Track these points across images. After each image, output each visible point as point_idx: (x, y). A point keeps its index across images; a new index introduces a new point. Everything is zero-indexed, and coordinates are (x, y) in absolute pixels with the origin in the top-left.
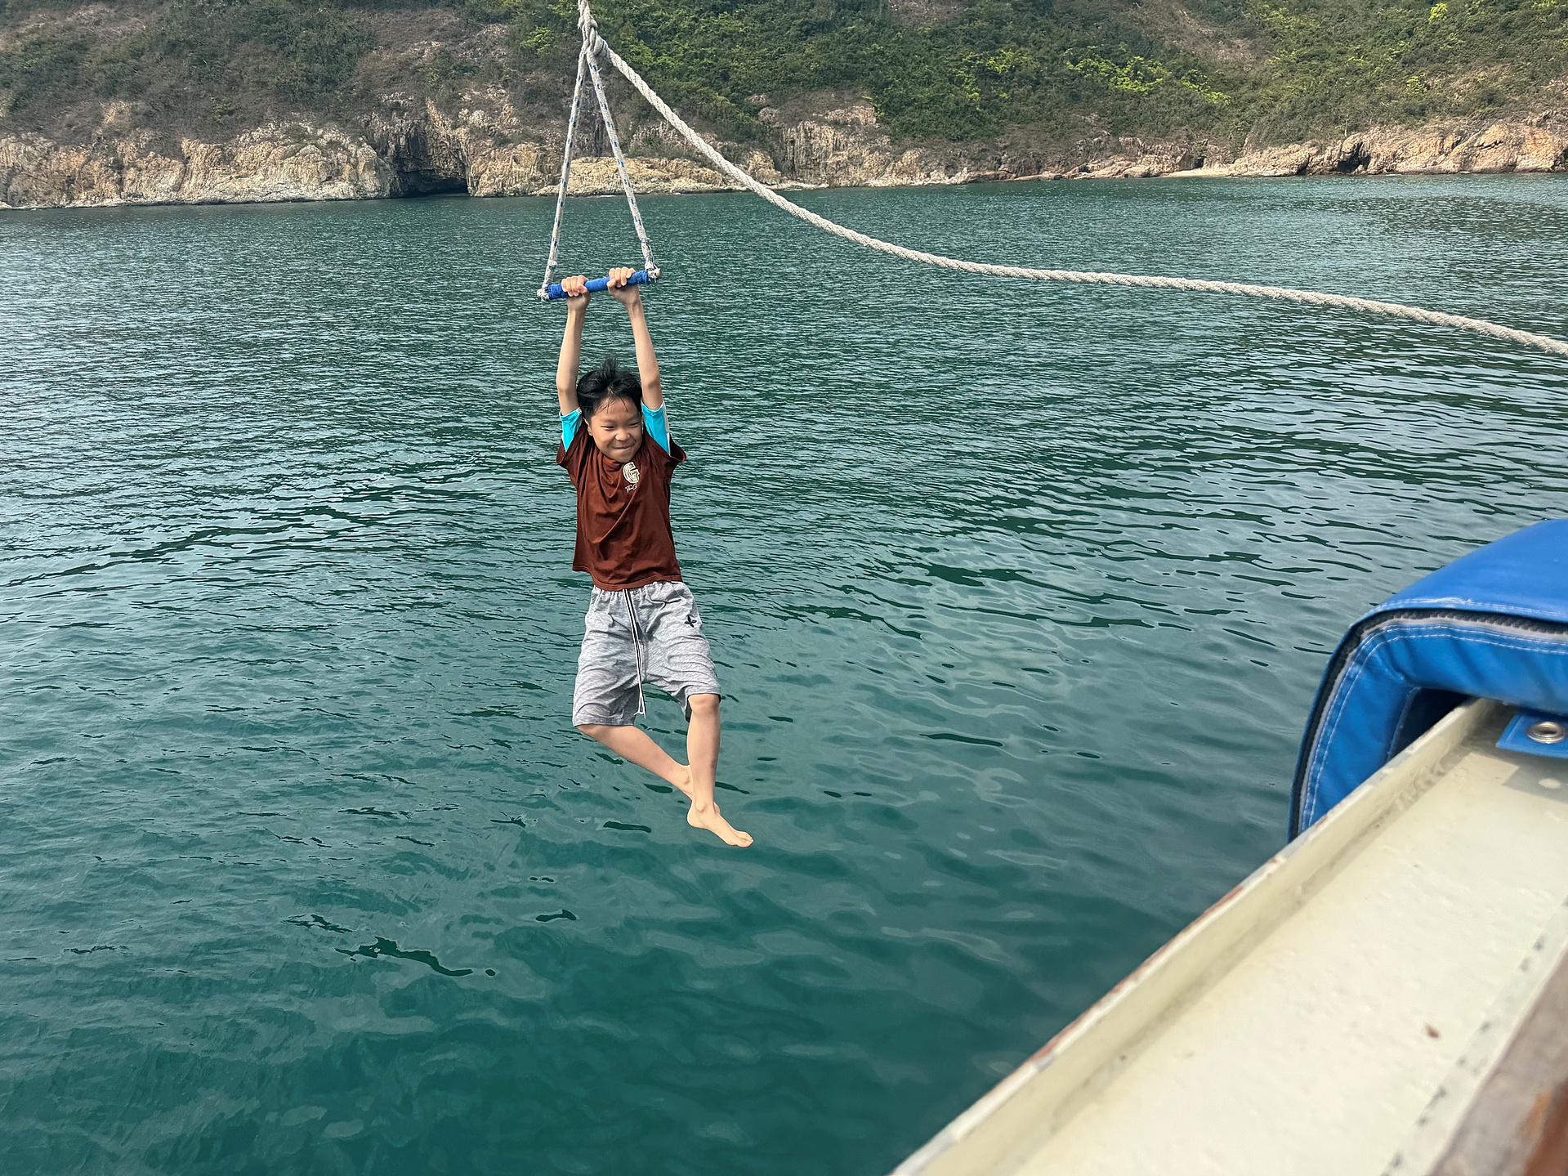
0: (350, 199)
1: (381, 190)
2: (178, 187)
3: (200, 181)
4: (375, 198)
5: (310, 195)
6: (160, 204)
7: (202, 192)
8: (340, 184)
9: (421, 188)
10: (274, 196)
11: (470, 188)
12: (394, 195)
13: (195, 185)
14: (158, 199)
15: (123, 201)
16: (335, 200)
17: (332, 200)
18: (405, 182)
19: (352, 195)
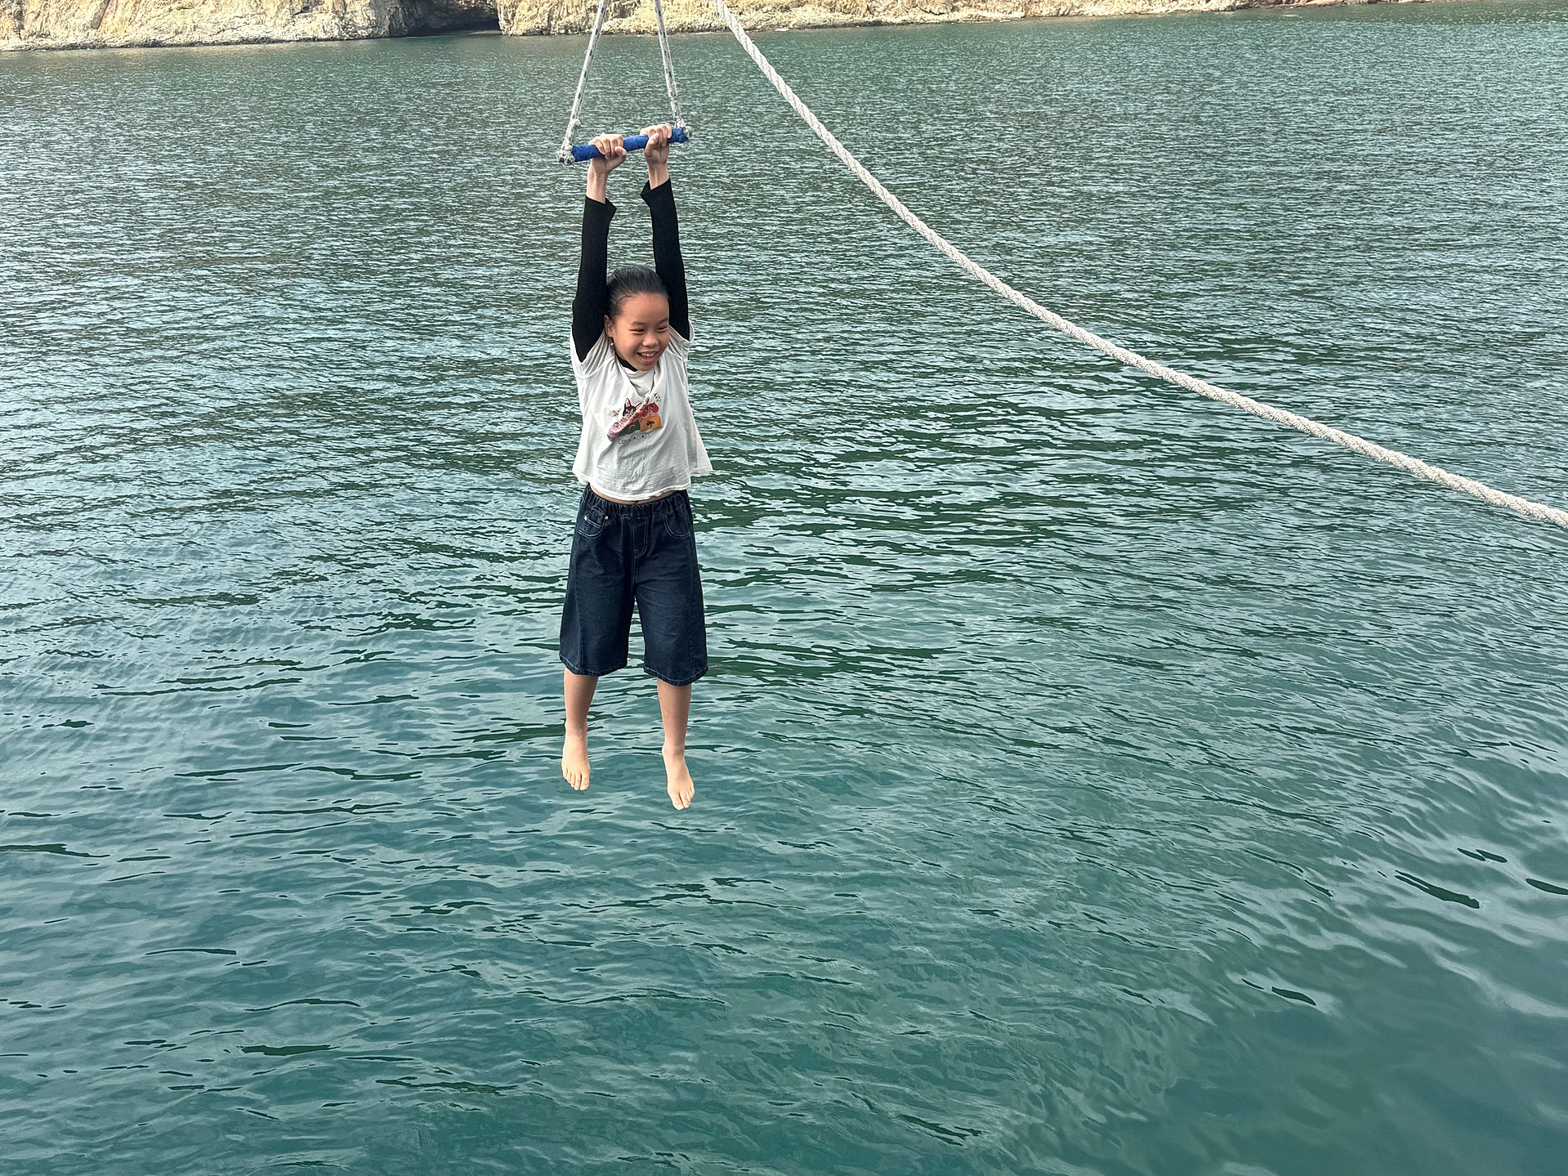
0: (333, 39)
1: (376, 25)
2: (97, 23)
3: (128, 14)
4: (368, 37)
5: (276, 34)
6: (73, 47)
7: (130, 29)
8: (320, 17)
9: (433, 22)
10: (228, 36)
11: (502, 23)
12: (394, 34)
13: (122, 21)
14: (71, 40)
15: (23, 43)
16: (314, 39)
17: (309, 40)
18: (411, 14)
19: (336, 33)
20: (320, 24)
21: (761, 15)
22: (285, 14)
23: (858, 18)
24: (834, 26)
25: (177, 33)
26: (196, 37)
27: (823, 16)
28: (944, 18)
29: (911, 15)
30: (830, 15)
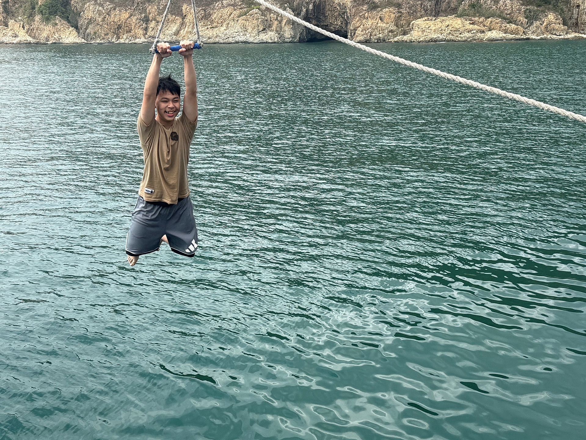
0: (275, 43)
1: (294, 37)
2: (177, 33)
3: (190, 30)
4: (290, 42)
5: (251, 40)
8: (270, 33)
10: (231, 40)
11: (349, 37)
12: (301, 41)
13: (187, 32)
15: (146, 40)
16: (266, 43)
17: (264, 43)
18: (309, 33)
19: (276, 40)
20: (270, 36)
21: (470, 35)
22: (255, 32)
23: (518, 37)
24: (505, 40)
25: (209, 38)
26: (217, 40)
27: (501, 35)
28: (562, 37)
29: (545, 35)
30: (504, 35)
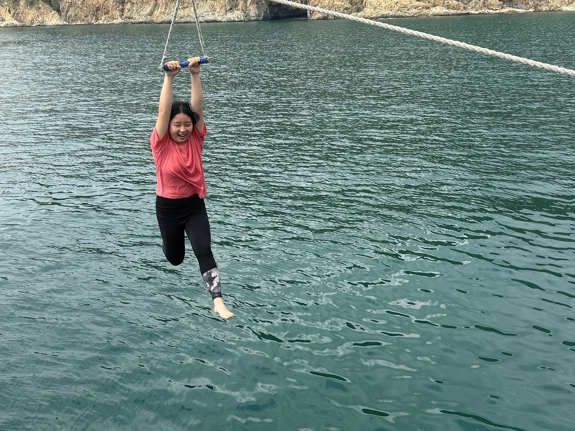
0: (241, 21)
1: (258, 16)
2: (151, 13)
3: (163, 10)
4: (255, 21)
5: (219, 19)
6: (141, 23)
7: (163, 16)
8: (236, 12)
9: (281, 14)
10: (201, 19)
11: (309, 14)
12: (265, 19)
13: (160, 12)
14: (141, 20)
15: (123, 21)
17: (232, 21)
18: (272, 11)
19: (242, 18)
20: (236, 15)
21: (417, 11)
22: (223, 11)
23: (459, 12)
24: (448, 15)
25: (181, 18)
26: (188, 19)
27: (444, 11)
28: (498, 11)
29: (483, 10)
30: (447, 11)
